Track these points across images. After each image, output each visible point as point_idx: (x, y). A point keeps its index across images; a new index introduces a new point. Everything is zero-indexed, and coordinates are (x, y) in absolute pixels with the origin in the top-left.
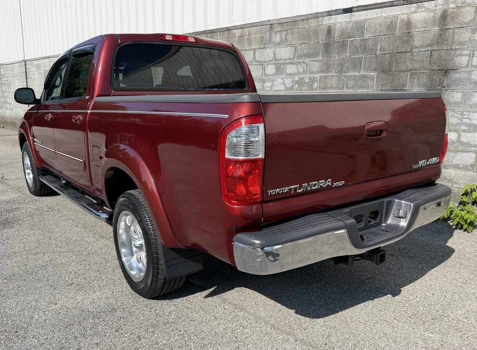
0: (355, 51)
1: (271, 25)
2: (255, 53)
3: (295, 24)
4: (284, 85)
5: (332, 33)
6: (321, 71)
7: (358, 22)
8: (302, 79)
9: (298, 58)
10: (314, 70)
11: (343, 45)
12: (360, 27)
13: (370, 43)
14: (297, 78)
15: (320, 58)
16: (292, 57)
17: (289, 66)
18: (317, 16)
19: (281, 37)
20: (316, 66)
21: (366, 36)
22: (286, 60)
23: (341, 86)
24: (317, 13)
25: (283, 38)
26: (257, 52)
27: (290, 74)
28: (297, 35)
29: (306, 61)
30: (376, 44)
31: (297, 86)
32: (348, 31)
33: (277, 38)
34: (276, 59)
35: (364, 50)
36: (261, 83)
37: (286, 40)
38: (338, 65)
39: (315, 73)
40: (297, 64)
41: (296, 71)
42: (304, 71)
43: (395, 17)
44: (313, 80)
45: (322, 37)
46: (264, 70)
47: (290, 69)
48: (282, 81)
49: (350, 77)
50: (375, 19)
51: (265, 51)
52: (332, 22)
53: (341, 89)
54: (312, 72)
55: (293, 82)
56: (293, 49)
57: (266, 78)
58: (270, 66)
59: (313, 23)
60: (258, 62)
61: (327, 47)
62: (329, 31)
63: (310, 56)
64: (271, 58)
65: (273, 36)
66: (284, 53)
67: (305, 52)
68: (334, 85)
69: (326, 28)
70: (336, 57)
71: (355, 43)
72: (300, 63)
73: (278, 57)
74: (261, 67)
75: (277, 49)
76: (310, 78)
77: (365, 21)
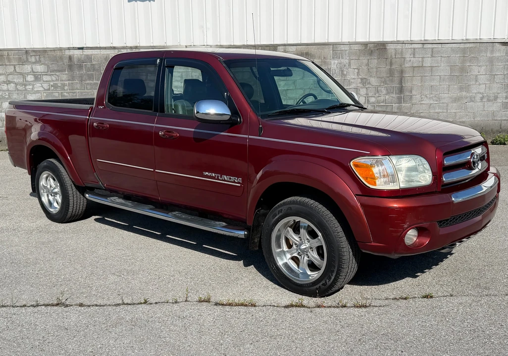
0: (88, 70)
1: (27, 52)
2: (15, 67)
3: (45, 53)
4: (43, 87)
5: (72, 59)
6: (69, 80)
7: (87, 56)
8: (56, 84)
9: (50, 72)
10: (63, 79)
11: (80, 67)
12: (89, 58)
13: (97, 67)
14: (52, 84)
15: (67, 73)
16: (46, 71)
17: (44, 76)
18: (61, 49)
19: (36, 59)
20: (65, 77)
21: (94, 63)
22: (41, 73)
23: (83, 88)
24: (60, 48)
25: (38, 60)
26: (17, 67)
27: (46, 81)
28: (47, 58)
29: (57, 74)
30: (100, 67)
31: (53, 88)
32: (83, 59)
33: (33, 59)
34: (33, 72)
35: (94, 70)
36: (24, 86)
37: (40, 61)
38: (79, 77)
39: (64, 81)
40: (50, 75)
41: (51, 79)
42: (56, 80)
43: (109, 55)
44: (64, 85)
45: (66, 61)
46: (24, 78)
47: (45, 78)
48: (40, 85)
49: (88, 84)
50: (97, 54)
51: (24, 66)
52: (71, 53)
53: (83, 90)
54: (62, 81)
55: (49, 86)
56: (46, 67)
57: (27, 83)
58: (29, 76)
59: (58, 53)
60: (18, 73)
61: (71, 67)
62: (70, 58)
63: (59, 71)
64: (30, 71)
65: (29, 58)
66: (39, 68)
67: (56, 69)
68: (79, 88)
69: (68, 56)
70: (77, 72)
71: (88, 66)
72: (53, 75)
73: (34, 70)
74: (22, 76)
75: (34, 66)
76: (62, 84)
77: (92, 55)
